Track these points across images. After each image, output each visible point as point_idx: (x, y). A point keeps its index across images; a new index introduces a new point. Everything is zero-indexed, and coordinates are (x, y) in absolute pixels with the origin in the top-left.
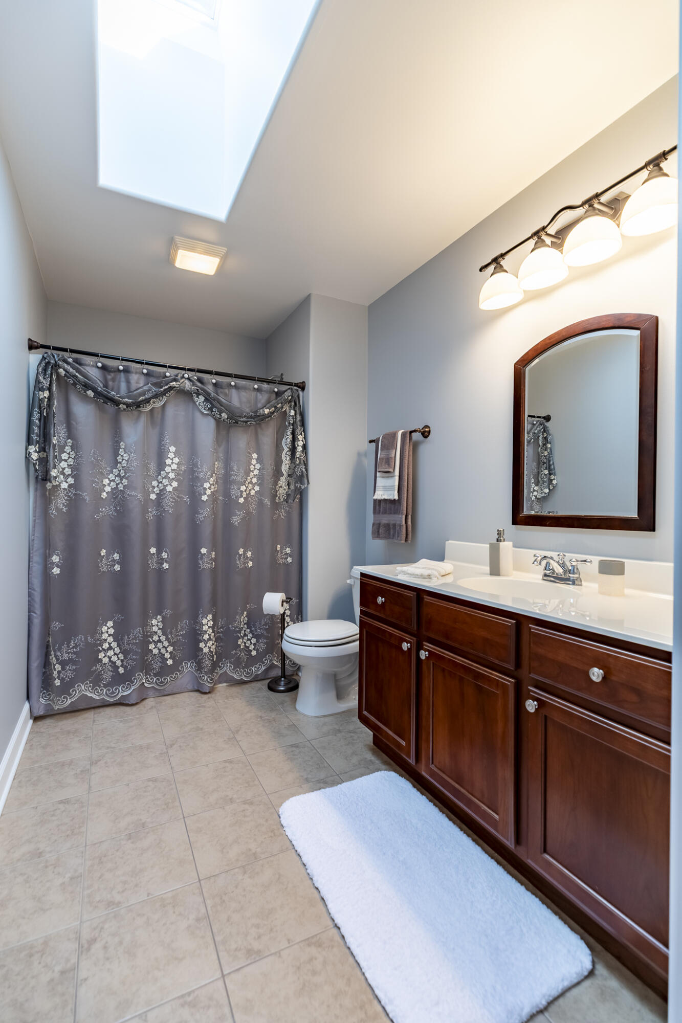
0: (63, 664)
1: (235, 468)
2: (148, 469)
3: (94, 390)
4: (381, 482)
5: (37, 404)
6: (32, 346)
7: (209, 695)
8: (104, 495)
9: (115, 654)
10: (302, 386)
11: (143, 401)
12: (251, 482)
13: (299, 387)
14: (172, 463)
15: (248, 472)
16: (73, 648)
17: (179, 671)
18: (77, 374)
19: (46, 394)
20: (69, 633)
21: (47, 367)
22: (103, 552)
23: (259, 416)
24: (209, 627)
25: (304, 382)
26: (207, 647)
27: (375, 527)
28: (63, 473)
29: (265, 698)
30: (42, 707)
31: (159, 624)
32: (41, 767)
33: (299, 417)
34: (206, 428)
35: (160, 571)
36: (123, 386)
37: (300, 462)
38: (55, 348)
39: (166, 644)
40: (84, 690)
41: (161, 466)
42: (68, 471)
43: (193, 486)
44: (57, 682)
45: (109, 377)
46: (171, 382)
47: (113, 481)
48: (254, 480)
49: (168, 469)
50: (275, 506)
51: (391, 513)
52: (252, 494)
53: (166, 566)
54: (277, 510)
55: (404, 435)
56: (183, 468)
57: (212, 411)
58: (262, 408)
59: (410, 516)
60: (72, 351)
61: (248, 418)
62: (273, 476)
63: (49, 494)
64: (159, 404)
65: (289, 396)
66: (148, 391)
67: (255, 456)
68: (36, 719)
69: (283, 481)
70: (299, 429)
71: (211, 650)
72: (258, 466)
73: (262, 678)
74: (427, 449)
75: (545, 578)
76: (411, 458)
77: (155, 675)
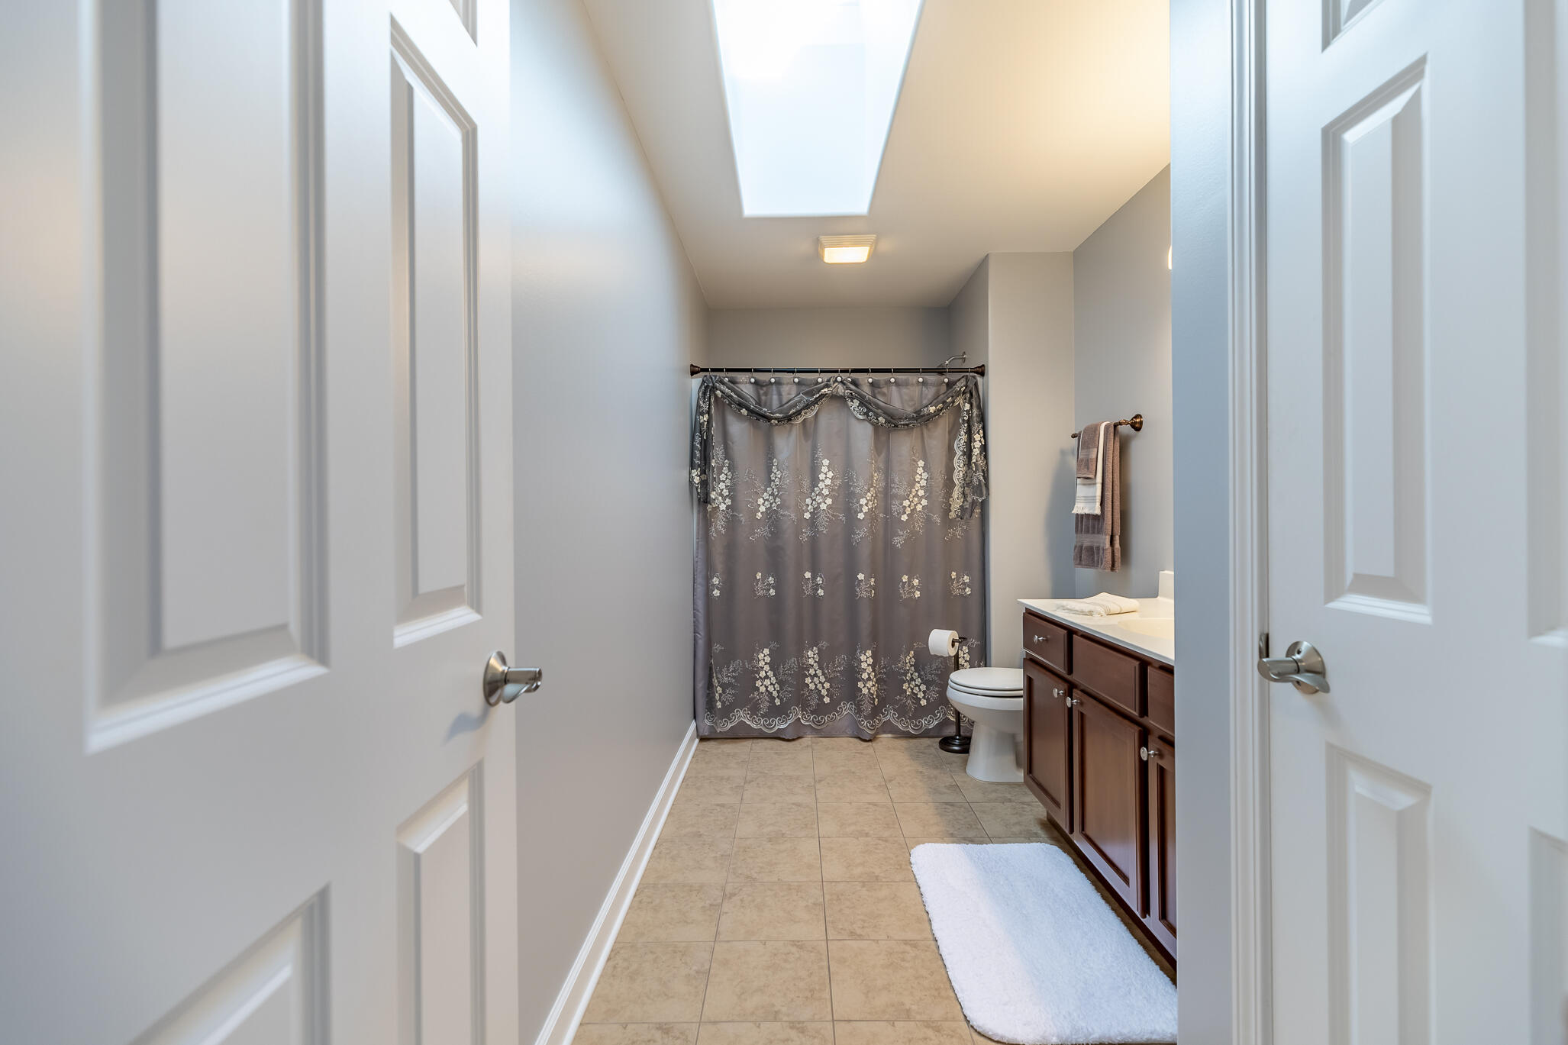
0: (724, 686)
1: (897, 480)
2: (801, 486)
3: (748, 409)
4: (1082, 491)
5: (698, 428)
6: (694, 371)
7: (870, 743)
8: (759, 515)
9: (771, 684)
10: (981, 371)
11: (794, 413)
12: (916, 495)
13: (977, 373)
14: (826, 478)
15: (912, 483)
16: (733, 672)
17: (838, 712)
18: (732, 394)
19: (706, 417)
20: (729, 656)
21: (707, 390)
22: (759, 576)
23: (924, 415)
24: (869, 665)
25: (983, 366)
26: (868, 687)
27: (1076, 551)
28: (721, 495)
29: (932, 756)
30: (707, 727)
31: (815, 656)
32: (704, 777)
33: (975, 411)
34: (862, 434)
35: (815, 598)
36: (775, 397)
37: (977, 469)
38: (714, 370)
39: (822, 679)
40: (742, 716)
41: (815, 481)
42: (726, 492)
43: (849, 502)
44: (719, 705)
45: (762, 392)
46: (822, 389)
47: (767, 500)
48: (921, 493)
49: (821, 485)
50: (948, 523)
51: (1094, 533)
52: (918, 510)
53: (821, 592)
54: (950, 528)
55: (1107, 428)
56: (838, 482)
57: (868, 416)
58: (927, 406)
59: (1117, 538)
60: (728, 370)
61: (910, 419)
62: (943, 487)
63: (710, 515)
64: (810, 414)
65: (962, 387)
66: (800, 402)
67: (921, 463)
68: (703, 739)
69: (956, 492)
70: (976, 426)
71: (871, 691)
72: (925, 476)
73: (935, 735)
74: (1140, 446)
76: (1117, 459)
77: (812, 712)
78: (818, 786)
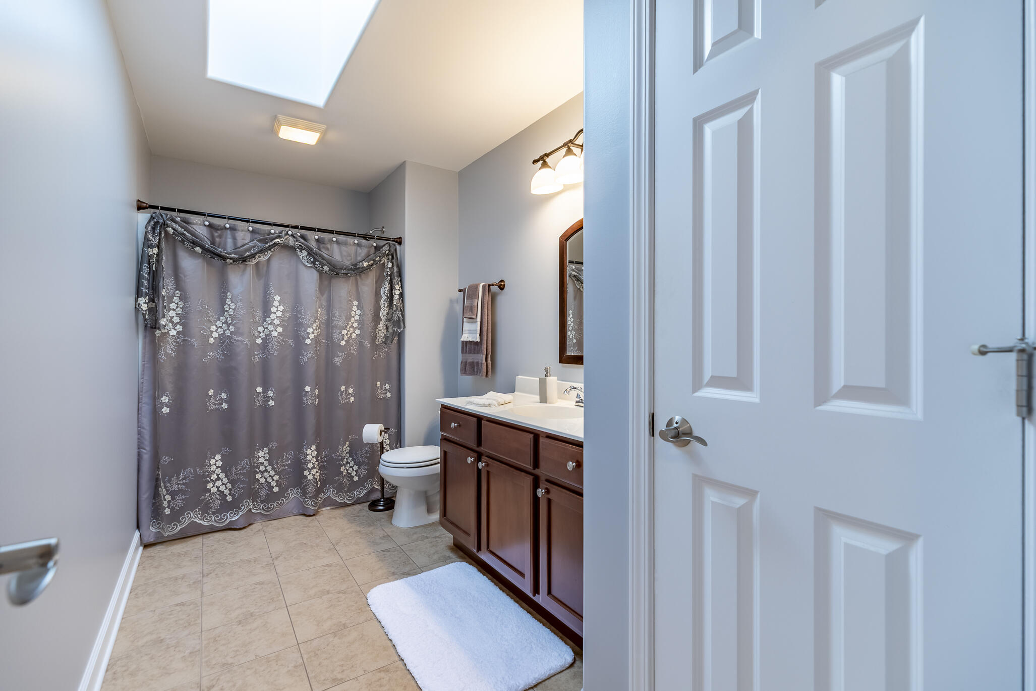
0: (173, 494)
1: (337, 314)
2: (254, 317)
3: (202, 247)
4: (467, 326)
5: (146, 259)
6: (141, 207)
7: (314, 517)
8: (212, 340)
9: (223, 484)
10: (399, 241)
11: (249, 256)
12: (352, 327)
13: (396, 242)
14: (277, 311)
15: (349, 318)
16: (183, 479)
17: (285, 497)
18: (185, 232)
19: (156, 250)
20: (177, 467)
21: (156, 226)
22: (211, 392)
23: (358, 268)
24: (313, 457)
25: (401, 238)
26: (312, 474)
27: (463, 364)
28: (171, 322)
29: (365, 517)
30: (152, 535)
31: (265, 455)
32: (155, 582)
33: (395, 269)
34: (309, 278)
35: (266, 409)
36: (230, 241)
37: (397, 309)
38: (163, 208)
39: (272, 473)
40: (194, 517)
41: (266, 313)
42: (176, 320)
43: (297, 331)
44: (167, 511)
45: (216, 234)
46: (276, 238)
47: (221, 327)
48: (355, 325)
49: (273, 316)
50: (375, 347)
51: (475, 353)
52: (353, 337)
53: (271, 403)
54: (377, 350)
55: (484, 287)
56: (288, 315)
57: (315, 264)
58: (362, 261)
59: (489, 356)
60: (180, 211)
61: (348, 270)
62: (372, 321)
63: (158, 340)
64: (263, 258)
65: (387, 251)
66: (254, 247)
67: (355, 303)
68: (146, 546)
69: (382, 326)
70: (396, 280)
71: (315, 477)
72: (359, 312)
73: (364, 501)
74: (503, 299)
75: (577, 404)
76: (490, 306)
77: (262, 502)
78: (276, 563)
